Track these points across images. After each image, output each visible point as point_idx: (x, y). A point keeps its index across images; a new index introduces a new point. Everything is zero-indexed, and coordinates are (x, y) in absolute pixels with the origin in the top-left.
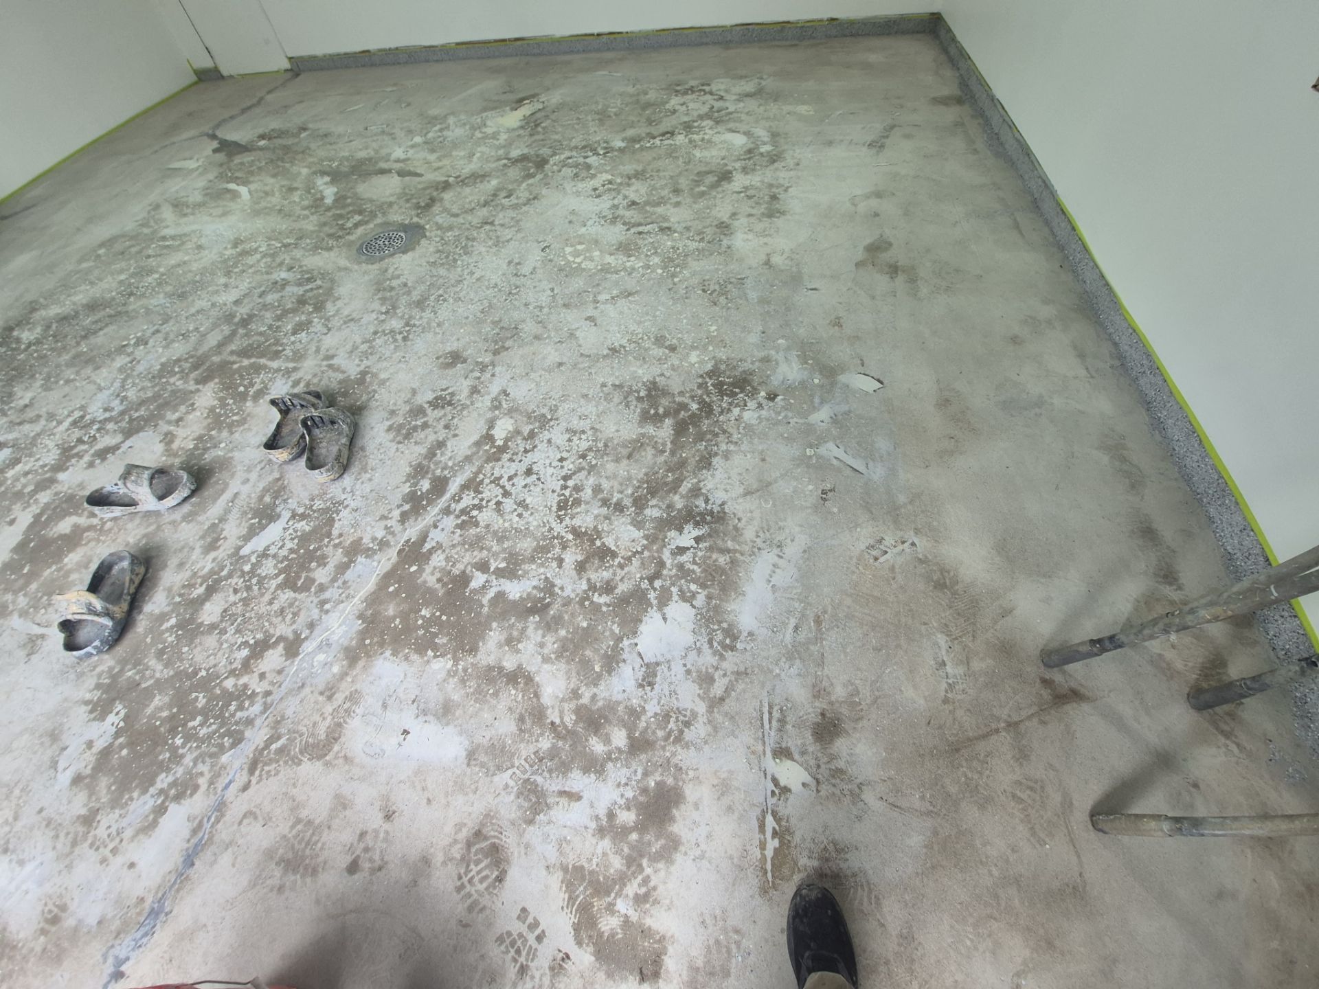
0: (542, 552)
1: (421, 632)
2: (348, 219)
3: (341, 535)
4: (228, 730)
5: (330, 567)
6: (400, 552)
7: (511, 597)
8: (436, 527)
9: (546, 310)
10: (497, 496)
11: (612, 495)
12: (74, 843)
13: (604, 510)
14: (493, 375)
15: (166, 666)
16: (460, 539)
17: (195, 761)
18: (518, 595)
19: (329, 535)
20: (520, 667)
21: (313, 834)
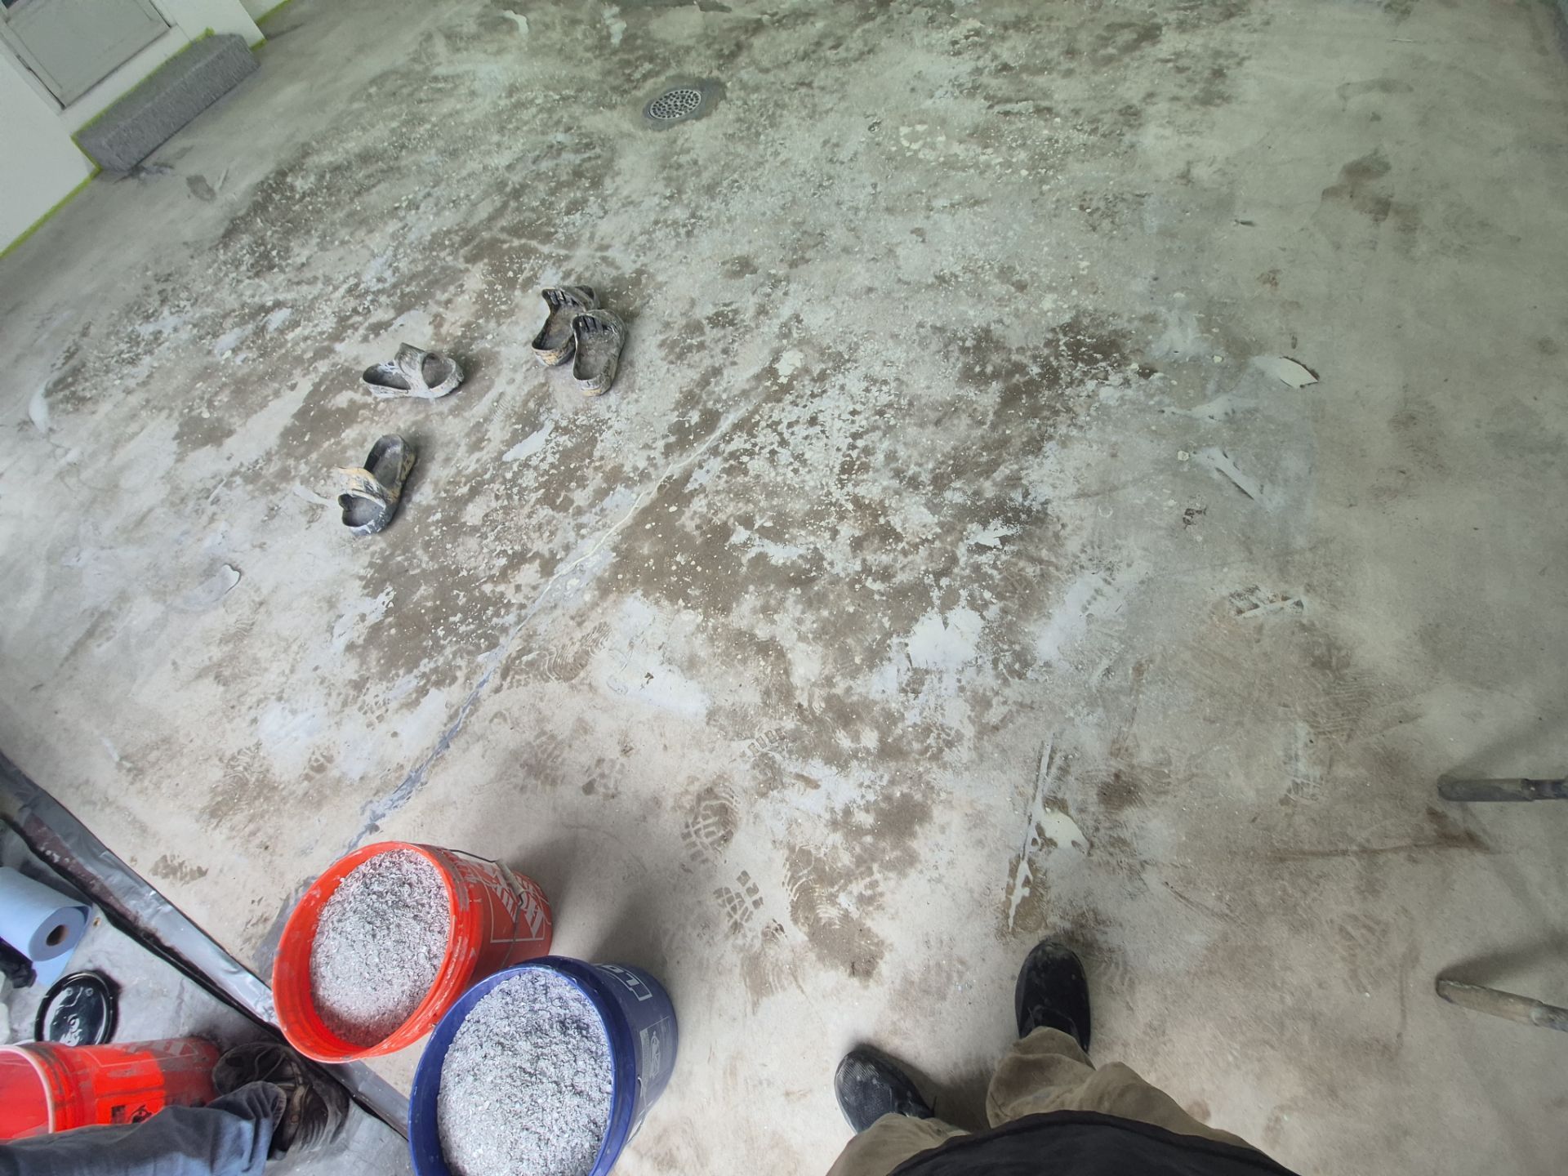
0: (815, 518)
1: (674, 579)
2: (637, 67)
3: (602, 458)
4: (485, 632)
5: (590, 490)
6: (660, 488)
7: (773, 562)
8: (701, 467)
9: (862, 214)
10: (772, 444)
11: (908, 466)
12: (345, 704)
13: (895, 483)
14: (786, 294)
15: (432, 558)
16: (725, 485)
17: (455, 654)
18: (781, 561)
19: (590, 455)
20: (773, 639)
21: (555, 748)
